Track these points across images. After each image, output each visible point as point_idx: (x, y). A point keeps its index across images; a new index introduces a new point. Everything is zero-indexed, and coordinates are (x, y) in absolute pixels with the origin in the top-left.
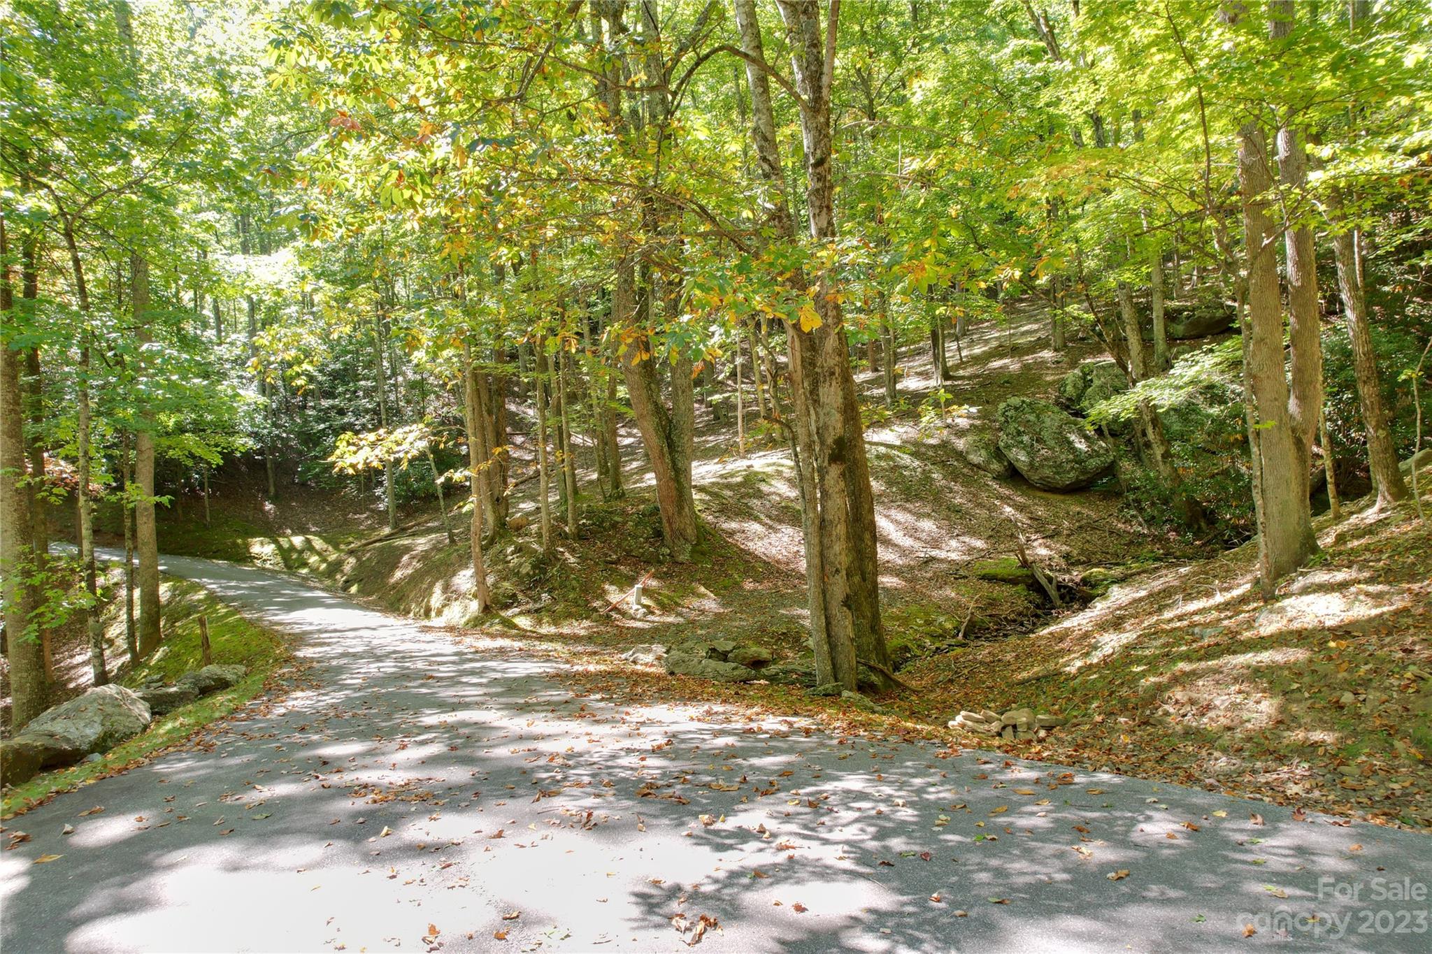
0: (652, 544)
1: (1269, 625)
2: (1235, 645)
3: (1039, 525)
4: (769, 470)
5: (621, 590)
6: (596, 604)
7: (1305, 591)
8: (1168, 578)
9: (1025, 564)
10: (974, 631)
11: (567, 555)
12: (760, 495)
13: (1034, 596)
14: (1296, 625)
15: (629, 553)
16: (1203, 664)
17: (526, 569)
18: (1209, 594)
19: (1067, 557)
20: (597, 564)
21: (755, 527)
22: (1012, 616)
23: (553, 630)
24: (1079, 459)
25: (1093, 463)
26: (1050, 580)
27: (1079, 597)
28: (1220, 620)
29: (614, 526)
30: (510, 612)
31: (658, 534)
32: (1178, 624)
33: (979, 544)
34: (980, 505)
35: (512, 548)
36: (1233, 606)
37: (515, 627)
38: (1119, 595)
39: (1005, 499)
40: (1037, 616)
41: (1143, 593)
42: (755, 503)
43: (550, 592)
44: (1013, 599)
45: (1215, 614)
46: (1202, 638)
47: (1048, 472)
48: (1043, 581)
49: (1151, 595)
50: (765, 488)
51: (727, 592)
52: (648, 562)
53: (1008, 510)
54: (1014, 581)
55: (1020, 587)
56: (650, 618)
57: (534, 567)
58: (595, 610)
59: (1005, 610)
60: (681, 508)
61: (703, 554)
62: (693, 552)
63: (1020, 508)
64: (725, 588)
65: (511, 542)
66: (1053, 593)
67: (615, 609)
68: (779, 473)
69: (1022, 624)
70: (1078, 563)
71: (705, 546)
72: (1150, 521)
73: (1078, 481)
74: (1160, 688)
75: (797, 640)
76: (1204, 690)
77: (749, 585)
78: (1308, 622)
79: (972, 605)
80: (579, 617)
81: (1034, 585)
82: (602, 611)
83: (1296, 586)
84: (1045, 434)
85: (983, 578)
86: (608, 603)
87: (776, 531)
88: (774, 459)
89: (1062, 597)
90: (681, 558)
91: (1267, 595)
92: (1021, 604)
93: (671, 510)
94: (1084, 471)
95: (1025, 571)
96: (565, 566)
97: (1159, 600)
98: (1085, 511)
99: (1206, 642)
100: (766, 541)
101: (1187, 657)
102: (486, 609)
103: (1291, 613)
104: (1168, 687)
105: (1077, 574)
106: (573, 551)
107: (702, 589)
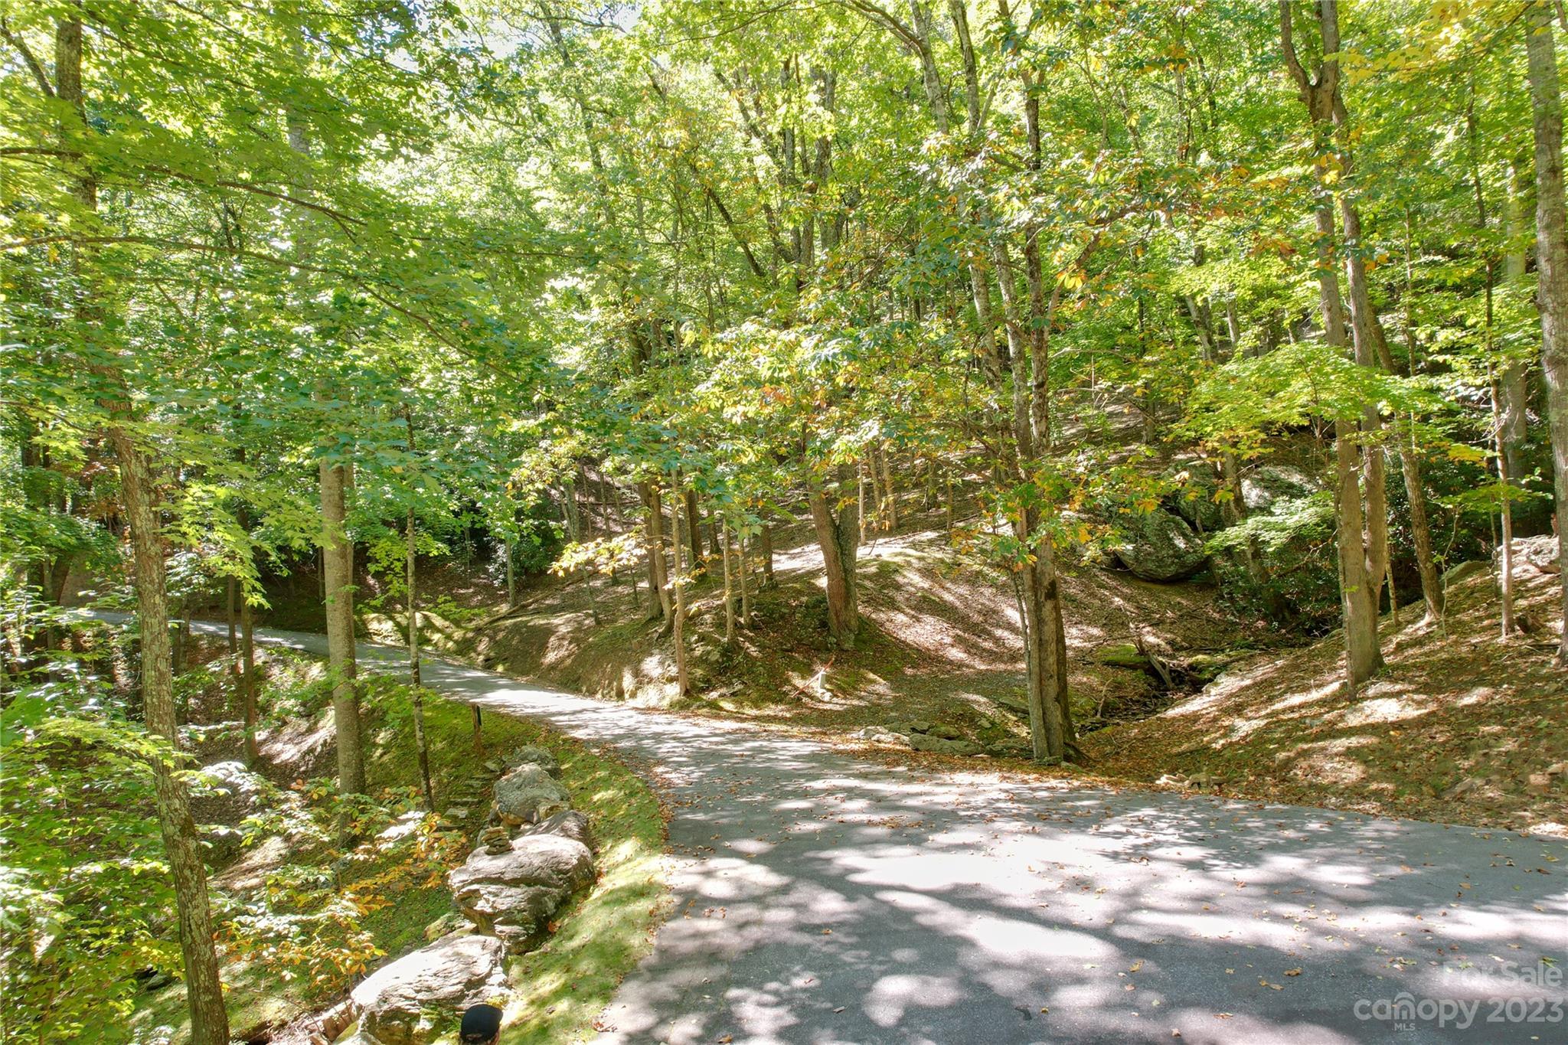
0: (820, 634)
1: (1354, 720)
2: (1332, 732)
3: (1146, 617)
4: (899, 560)
5: (803, 678)
6: (786, 688)
7: (1376, 697)
8: (1263, 670)
9: (1142, 652)
10: (1109, 710)
11: (747, 644)
12: (898, 587)
13: (1151, 679)
14: (1370, 720)
15: (800, 641)
16: (1315, 745)
17: (715, 656)
18: (1306, 689)
19: (1171, 643)
20: (775, 652)
21: (900, 618)
22: (1136, 698)
23: (754, 712)
24: (1178, 554)
25: (1190, 559)
26: (1163, 665)
27: (1194, 682)
28: (1321, 714)
29: (782, 617)
30: (714, 695)
31: (824, 624)
32: (1292, 715)
33: (1095, 631)
34: (1093, 595)
35: (696, 637)
36: (1329, 702)
37: (721, 709)
38: (1228, 684)
39: (1114, 591)
40: (1155, 697)
41: (1248, 682)
42: (900, 598)
43: (739, 677)
44: (1135, 683)
45: (1316, 710)
46: (1311, 727)
47: (1151, 566)
48: (1158, 667)
49: (1255, 684)
50: (900, 579)
51: (894, 677)
52: (818, 650)
53: (1118, 601)
54: (1133, 667)
55: (1139, 672)
56: (835, 700)
57: (722, 655)
58: (786, 694)
59: (1129, 693)
60: (847, 603)
61: (864, 642)
62: (856, 640)
63: (1125, 598)
64: (890, 673)
65: (694, 633)
66: (1166, 677)
67: (802, 692)
68: (909, 564)
69: (1145, 705)
70: (1181, 649)
71: (865, 635)
72: (1242, 611)
73: (1177, 574)
74: (1289, 760)
75: (972, 720)
76: (1318, 761)
77: (909, 671)
78: (1377, 718)
79: (1104, 689)
80: (776, 702)
81: (1151, 670)
82: (793, 694)
83: (1371, 692)
84: (1147, 531)
85: (1108, 663)
86: (796, 688)
87: (918, 620)
88: (899, 550)
89: (1173, 680)
90: (846, 646)
91: (1351, 696)
92: (1142, 687)
93: (839, 604)
94: (1183, 565)
95: (1142, 659)
96: (747, 655)
97: (1265, 691)
98: (1184, 602)
99: (1314, 730)
100: (913, 630)
101: (1304, 740)
102: (687, 693)
103: (1368, 712)
104: (1295, 759)
105: (1185, 660)
106: (751, 640)
107: (871, 676)
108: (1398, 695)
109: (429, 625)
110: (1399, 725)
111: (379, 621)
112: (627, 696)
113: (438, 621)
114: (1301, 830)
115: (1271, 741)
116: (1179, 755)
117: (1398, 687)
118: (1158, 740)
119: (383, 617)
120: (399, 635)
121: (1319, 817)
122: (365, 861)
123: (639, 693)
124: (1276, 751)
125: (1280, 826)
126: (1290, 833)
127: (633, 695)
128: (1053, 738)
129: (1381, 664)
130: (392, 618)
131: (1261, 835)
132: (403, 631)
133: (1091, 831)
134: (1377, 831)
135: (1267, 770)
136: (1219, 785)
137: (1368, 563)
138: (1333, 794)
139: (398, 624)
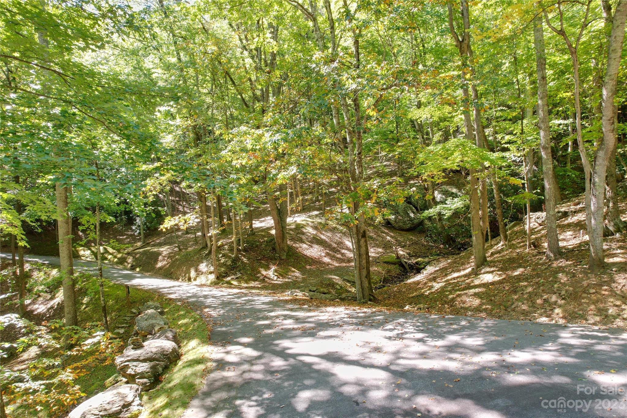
0: (272, 253)
1: (477, 282)
2: (469, 287)
3: (399, 244)
4: (304, 223)
5: (266, 271)
6: (259, 275)
7: (484, 273)
8: (443, 264)
9: (398, 257)
10: (386, 281)
11: (243, 258)
12: (303, 234)
13: (401, 268)
14: (483, 282)
15: (264, 256)
16: (462, 292)
17: (229, 263)
18: (459, 271)
19: (409, 254)
20: (254, 260)
21: (304, 246)
22: (396, 275)
23: (246, 285)
24: (411, 220)
25: (416, 221)
26: (406, 263)
27: (417, 268)
28: (465, 280)
29: (257, 246)
30: (229, 279)
31: (274, 249)
32: (454, 281)
33: (380, 250)
34: (379, 236)
35: (221, 255)
36: (467, 276)
37: (232, 284)
38: (430, 269)
39: (387, 234)
40: (403, 275)
41: (438, 268)
42: (304, 237)
43: (239, 271)
44: (395, 270)
45: (463, 279)
46: (461, 285)
47: (401, 224)
48: (404, 263)
49: (440, 269)
50: (304, 231)
51: (302, 270)
52: (271, 259)
53: (389, 238)
54: (394, 264)
55: (397, 265)
56: (279, 279)
57: (232, 262)
58: (258, 277)
59: (393, 274)
60: (283, 240)
61: (290, 256)
62: (287, 255)
63: (391, 237)
64: (301, 268)
65: (220, 253)
66: (407, 267)
67: (265, 277)
68: (308, 224)
69: (399, 278)
70: (413, 256)
71: (290, 253)
72: (435, 241)
73: (411, 227)
74: (453, 298)
75: (333, 286)
76: (464, 298)
77: (308, 267)
78: (485, 281)
79: (384, 272)
80: (254, 281)
81: (401, 265)
82: (261, 278)
83: (482, 271)
84: (400, 211)
85: (385, 262)
86: (263, 275)
87: (312, 247)
88: (304, 219)
89: (410, 268)
90: (283, 258)
91: (476, 273)
92: (398, 271)
93: (280, 241)
94: (413, 224)
95: (398, 260)
96: (243, 262)
97: (444, 272)
98: (413, 238)
99: (463, 286)
100: (309, 251)
101: (459, 290)
102: (218, 278)
103: (482, 279)
104: (456, 298)
105: (413, 261)
106: (244, 256)
107: (293, 269)
108: (492, 272)
109: (106, 251)
110: (493, 284)
111: (84, 251)
112: (192, 280)
113: (110, 250)
114: (459, 325)
115: (447, 291)
116: (412, 297)
117: (492, 269)
118: (404, 292)
119: (86, 249)
120: (93, 256)
121: (465, 320)
122: (77, 355)
123: (198, 279)
124: (449, 295)
125: (451, 324)
126: (455, 326)
127: (195, 279)
128: (365, 293)
129: (486, 261)
130: (90, 249)
131: (444, 328)
132: (95, 254)
133: (381, 328)
134: (485, 324)
135: (446, 303)
136: (428, 309)
137: (481, 223)
138: (470, 310)
139: (92, 252)
